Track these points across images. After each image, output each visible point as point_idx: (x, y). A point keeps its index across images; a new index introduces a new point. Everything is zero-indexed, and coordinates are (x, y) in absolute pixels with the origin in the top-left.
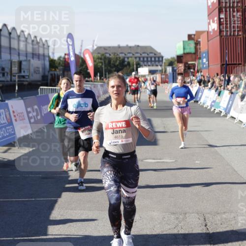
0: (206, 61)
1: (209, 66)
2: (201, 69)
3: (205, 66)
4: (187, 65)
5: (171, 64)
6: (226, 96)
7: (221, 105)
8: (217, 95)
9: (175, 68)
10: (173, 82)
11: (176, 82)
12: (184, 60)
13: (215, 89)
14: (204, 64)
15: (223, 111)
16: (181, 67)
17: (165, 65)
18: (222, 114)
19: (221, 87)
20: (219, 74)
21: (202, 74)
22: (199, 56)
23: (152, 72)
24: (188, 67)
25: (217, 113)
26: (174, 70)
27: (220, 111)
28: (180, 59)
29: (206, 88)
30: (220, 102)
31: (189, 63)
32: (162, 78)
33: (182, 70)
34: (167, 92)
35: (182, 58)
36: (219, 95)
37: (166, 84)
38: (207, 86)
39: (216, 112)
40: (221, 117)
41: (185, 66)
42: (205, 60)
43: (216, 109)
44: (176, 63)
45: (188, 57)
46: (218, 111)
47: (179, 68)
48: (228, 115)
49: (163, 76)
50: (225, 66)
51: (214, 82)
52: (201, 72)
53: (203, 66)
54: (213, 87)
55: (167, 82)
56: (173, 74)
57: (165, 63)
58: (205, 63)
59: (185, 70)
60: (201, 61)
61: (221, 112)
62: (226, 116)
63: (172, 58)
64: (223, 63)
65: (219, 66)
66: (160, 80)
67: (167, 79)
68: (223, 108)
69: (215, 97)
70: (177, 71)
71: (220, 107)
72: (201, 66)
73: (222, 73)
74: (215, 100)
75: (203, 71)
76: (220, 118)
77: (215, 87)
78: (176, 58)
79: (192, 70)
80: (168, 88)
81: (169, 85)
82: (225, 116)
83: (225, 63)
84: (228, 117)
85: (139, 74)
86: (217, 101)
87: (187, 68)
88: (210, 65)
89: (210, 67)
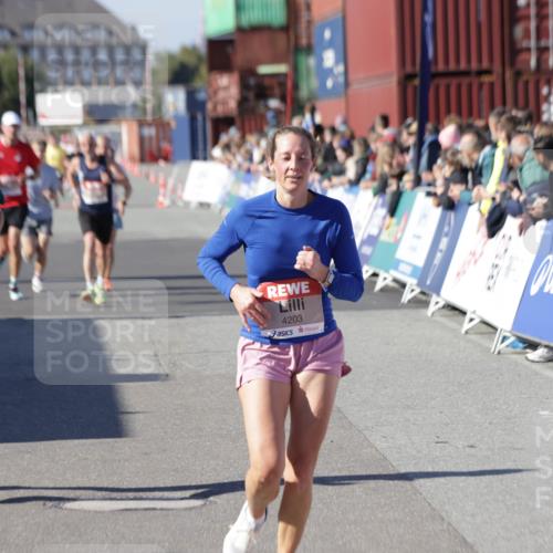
0: (337, 62)
1: (347, 84)
2: (312, 98)
3: (329, 83)
4: (252, 81)
5: (181, 74)
6: (425, 216)
7: (401, 254)
8: (383, 212)
9: (201, 96)
10: (194, 157)
11: (205, 159)
12: (239, 58)
13: (375, 184)
14: (324, 73)
15: (411, 282)
16: (226, 90)
17: (155, 83)
18: (407, 296)
19: (399, 177)
20: (394, 117)
21: (318, 119)
22: (304, 41)
23: (98, 114)
24: (256, 90)
25: (384, 290)
26: (194, 105)
27: (395, 280)
28: (220, 52)
29: (335, 180)
30: (397, 242)
31: (264, 69)
32: (142, 140)
33: (233, 104)
34: (167, 202)
35: (229, 50)
36: (393, 211)
37: (162, 163)
38: (341, 172)
39: (380, 284)
40: (400, 308)
41: (244, 86)
42: (329, 58)
43: (382, 274)
44: (204, 70)
45: (257, 45)
46: (389, 282)
47: (215, 93)
48: (434, 298)
49: (150, 132)
50: (417, 82)
51: (368, 158)
52: (313, 111)
53: (323, 84)
54: (368, 176)
55: (166, 159)
56: (193, 119)
57: (154, 73)
58: (330, 71)
59: (242, 102)
60: (312, 61)
61: (403, 285)
62: (426, 304)
63: (185, 50)
64: (409, 69)
65: (392, 83)
66: (136, 151)
67: (165, 145)
68: (408, 270)
69: (377, 221)
70: (209, 106)
71: (396, 264)
72: (314, 83)
73: (404, 116)
74: (374, 232)
75: (318, 105)
76: (396, 314)
77: (374, 179)
78: (203, 49)
79: (274, 103)
80: (171, 182)
81: (176, 169)
82: (420, 302)
83: (418, 68)
84: (432, 308)
85: (42, 122)
86: (384, 237)
87: (251, 95)
88: (352, 77)
89: (354, 87)
